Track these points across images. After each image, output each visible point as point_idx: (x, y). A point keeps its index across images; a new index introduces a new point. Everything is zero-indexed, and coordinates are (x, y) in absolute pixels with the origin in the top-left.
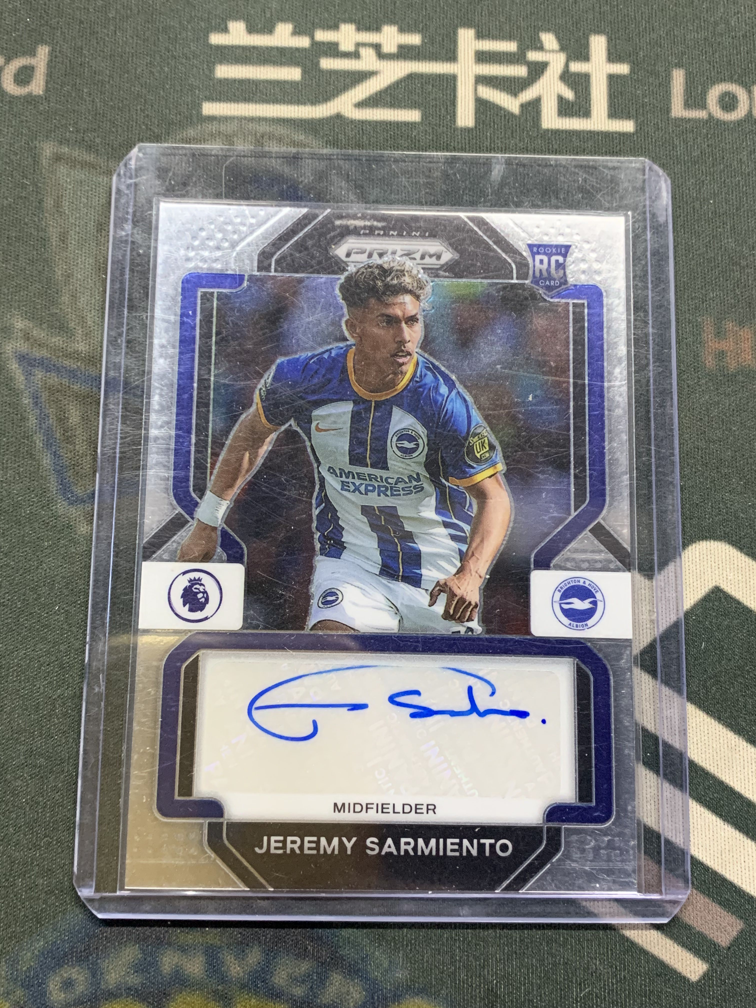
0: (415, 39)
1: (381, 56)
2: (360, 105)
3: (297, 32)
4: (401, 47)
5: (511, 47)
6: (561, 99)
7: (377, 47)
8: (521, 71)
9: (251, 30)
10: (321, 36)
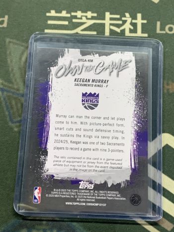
0: (95, 15)
1: (87, 19)
2: (82, 30)
3: (67, 13)
4: (92, 17)
5: (118, 16)
6: (130, 29)
7: (86, 17)
8: (120, 22)
9: (56, 12)
10: (73, 14)
